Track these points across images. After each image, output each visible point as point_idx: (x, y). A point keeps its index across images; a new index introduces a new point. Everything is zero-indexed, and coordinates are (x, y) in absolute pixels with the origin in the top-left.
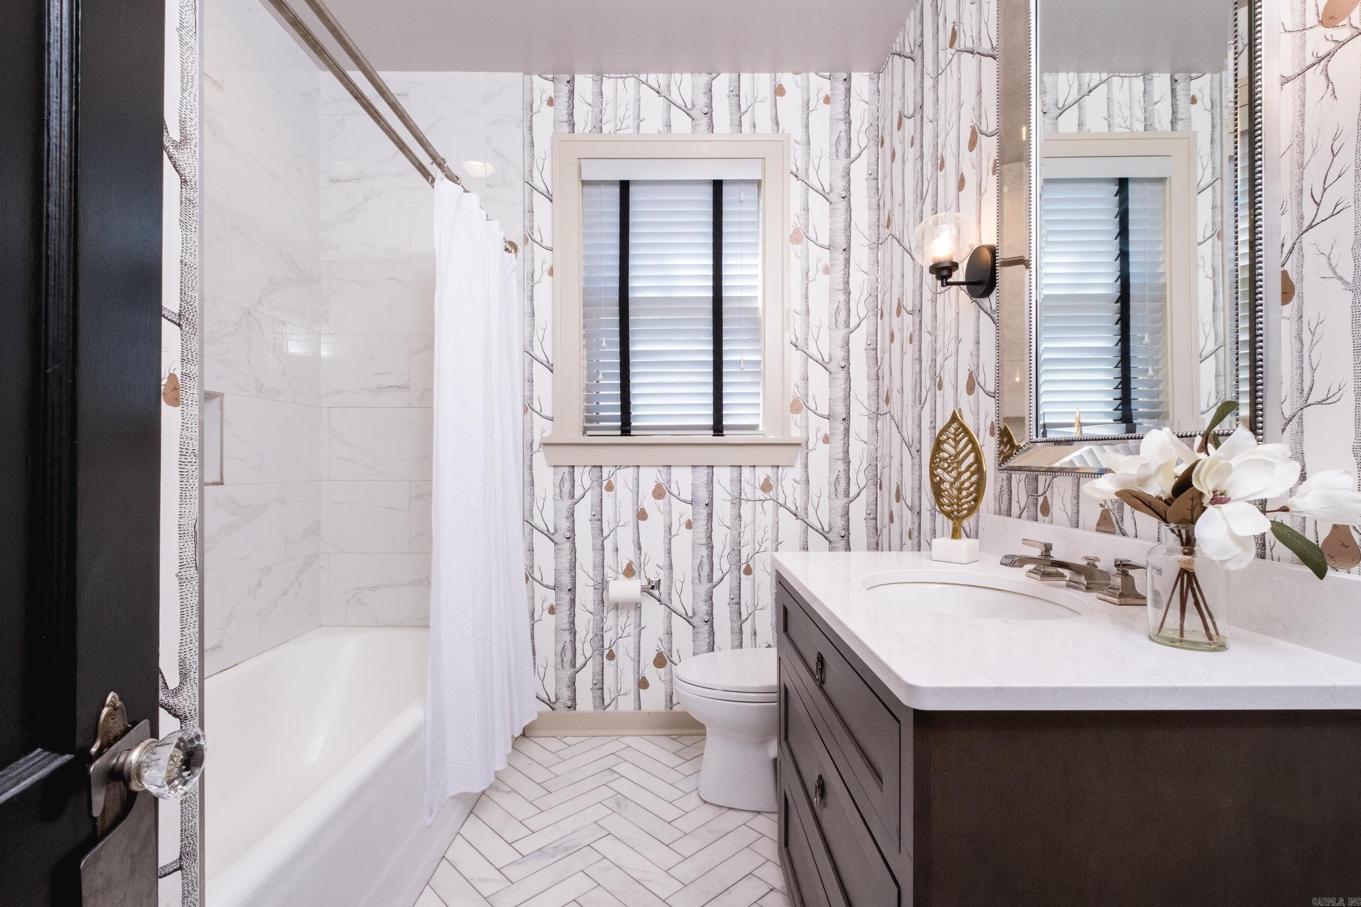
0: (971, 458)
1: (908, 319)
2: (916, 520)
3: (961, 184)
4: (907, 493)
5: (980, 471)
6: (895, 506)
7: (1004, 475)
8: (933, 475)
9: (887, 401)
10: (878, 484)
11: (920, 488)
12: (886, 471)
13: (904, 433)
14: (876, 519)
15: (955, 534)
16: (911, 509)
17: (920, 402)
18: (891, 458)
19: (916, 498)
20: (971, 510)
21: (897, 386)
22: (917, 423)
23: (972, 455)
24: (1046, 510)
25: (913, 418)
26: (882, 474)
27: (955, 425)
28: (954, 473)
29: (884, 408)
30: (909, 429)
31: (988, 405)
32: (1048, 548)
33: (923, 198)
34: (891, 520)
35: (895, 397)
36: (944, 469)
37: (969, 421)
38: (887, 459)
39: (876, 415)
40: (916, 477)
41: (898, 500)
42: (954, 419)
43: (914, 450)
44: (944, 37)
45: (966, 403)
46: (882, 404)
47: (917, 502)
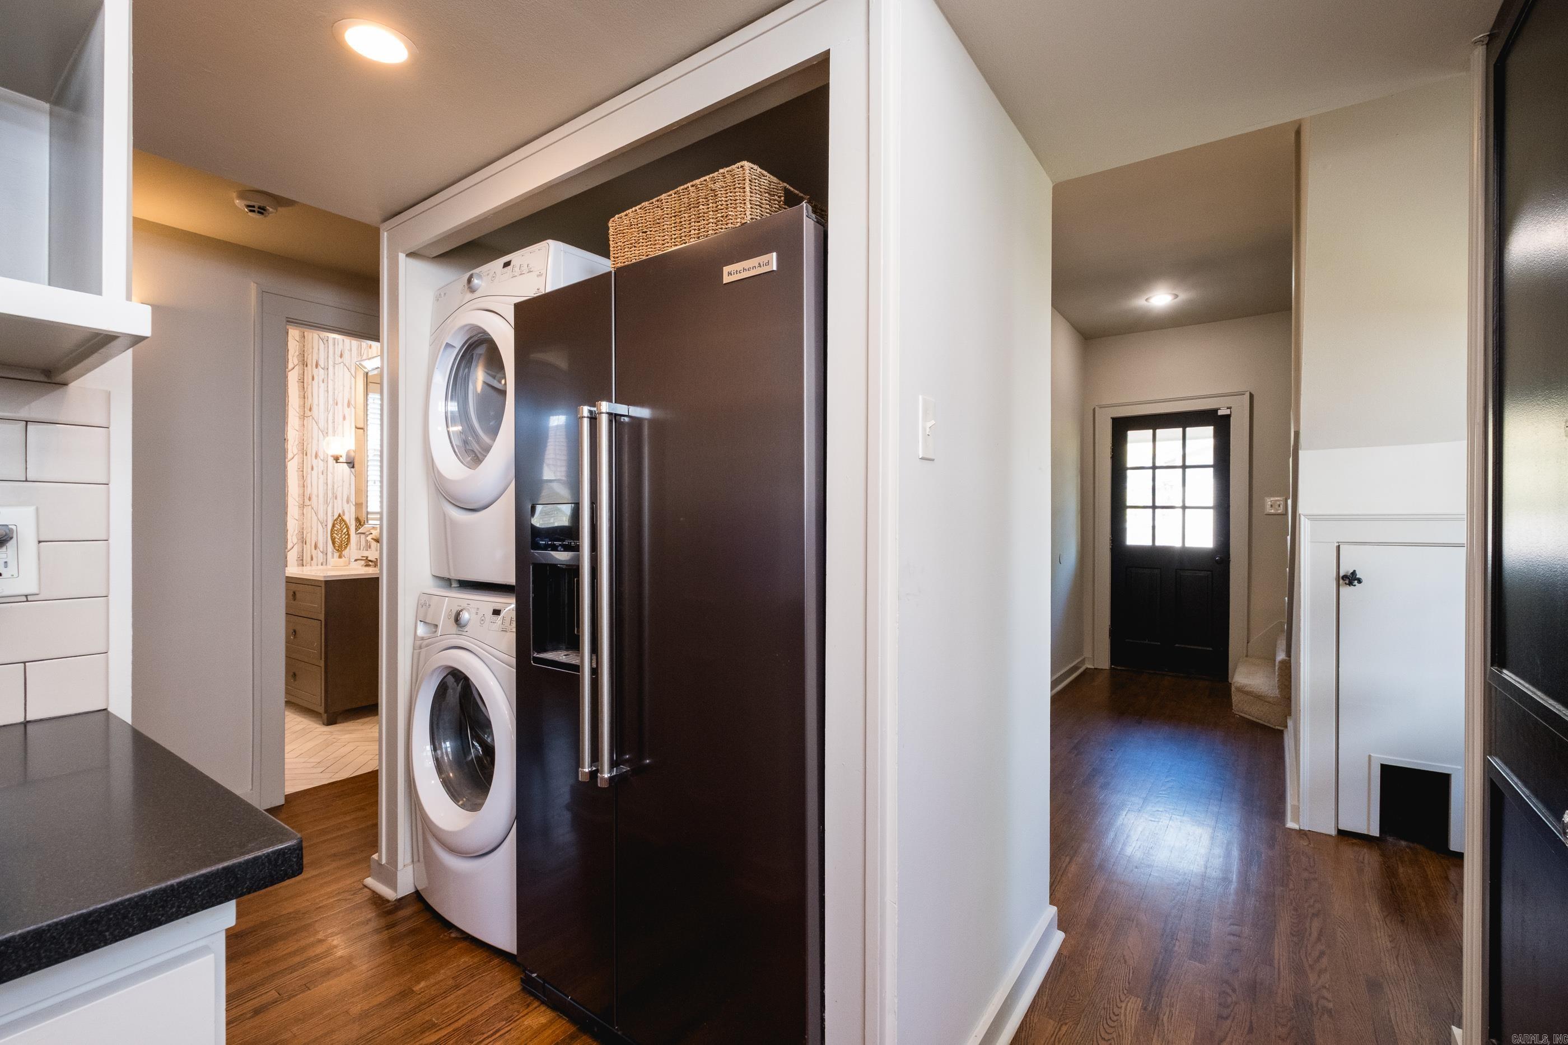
0: (345, 530)
1: (321, 463)
2: (325, 557)
3: (344, 418)
4: (320, 545)
5: (348, 535)
6: (314, 552)
7: (358, 536)
8: (332, 537)
9: (310, 499)
10: (303, 541)
11: (327, 543)
12: (309, 535)
13: (319, 517)
14: (303, 560)
15: (340, 557)
16: (322, 552)
17: (327, 503)
18: (312, 528)
19: (325, 547)
20: (346, 548)
21: (315, 492)
22: (325, 513)
23: (346, 529)
24: (370, 547)
25: (324, 510)
26: (306, 536)
27: (340, 518)
28: (340, 535)
29: (307, 502)
30: (321, 515)
31: (353, 508)
32: (367, 557)
33: (328, 412)
34: (312, 559)
35: (314, 498)
36: (336, 534)
37: (346, 518)
38: (310, 529)
39: (303, 506)
40: (325, 537)
41: (316, 548)
42: (339, 516)
43: (324, 525)
44: (338, 353)
45: (346, 507)
46: (306, 500)
47: (325, 549)
